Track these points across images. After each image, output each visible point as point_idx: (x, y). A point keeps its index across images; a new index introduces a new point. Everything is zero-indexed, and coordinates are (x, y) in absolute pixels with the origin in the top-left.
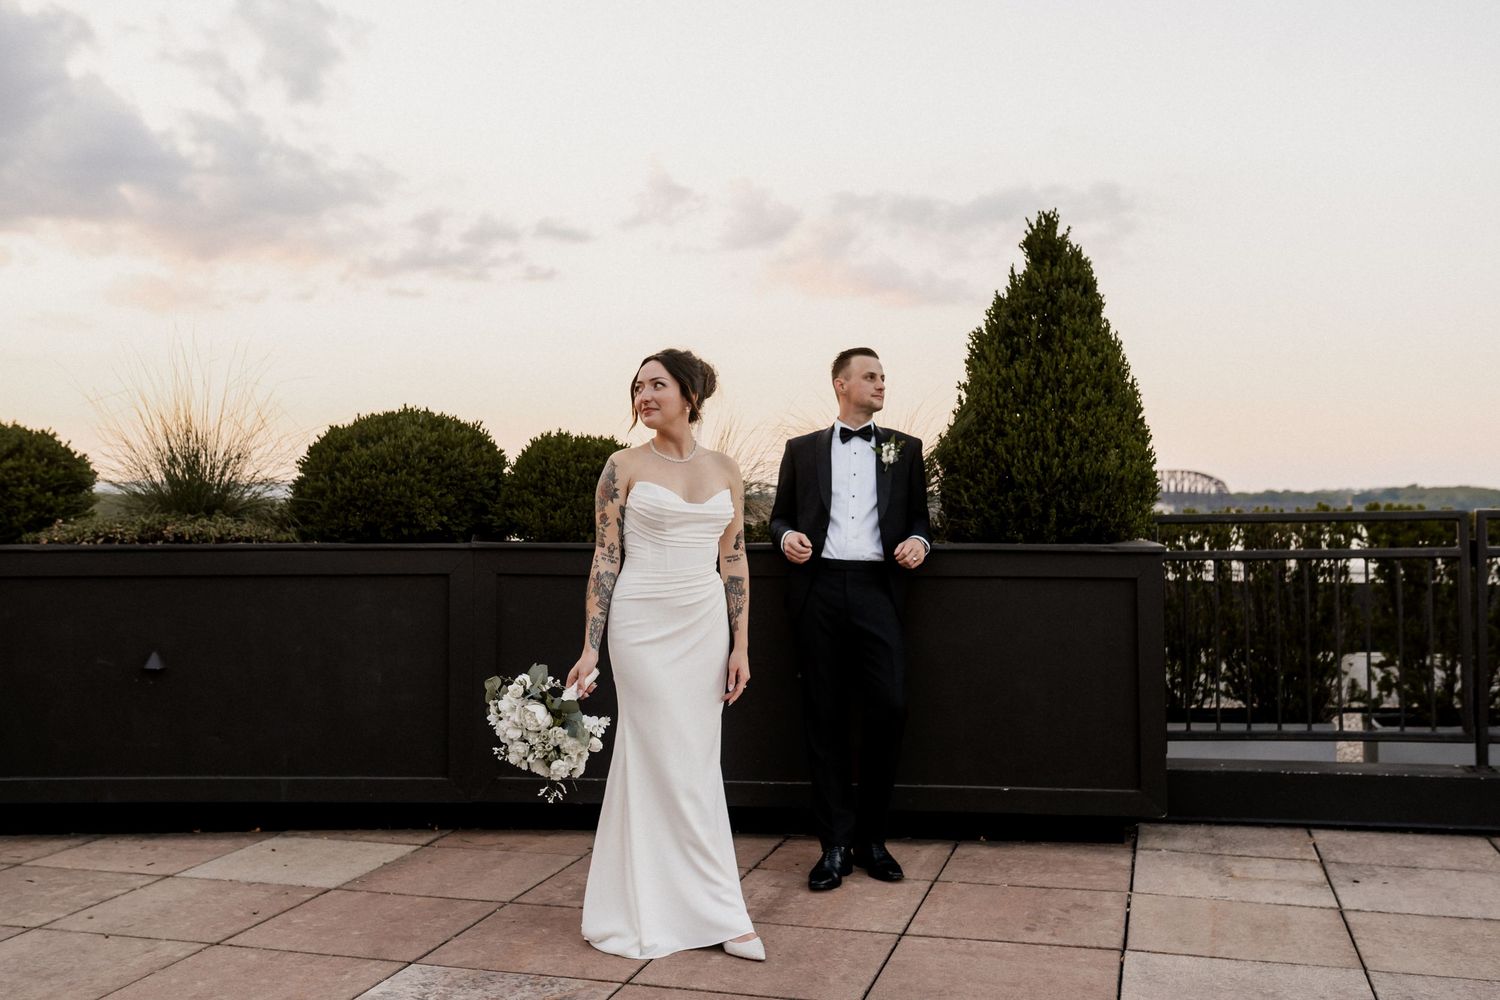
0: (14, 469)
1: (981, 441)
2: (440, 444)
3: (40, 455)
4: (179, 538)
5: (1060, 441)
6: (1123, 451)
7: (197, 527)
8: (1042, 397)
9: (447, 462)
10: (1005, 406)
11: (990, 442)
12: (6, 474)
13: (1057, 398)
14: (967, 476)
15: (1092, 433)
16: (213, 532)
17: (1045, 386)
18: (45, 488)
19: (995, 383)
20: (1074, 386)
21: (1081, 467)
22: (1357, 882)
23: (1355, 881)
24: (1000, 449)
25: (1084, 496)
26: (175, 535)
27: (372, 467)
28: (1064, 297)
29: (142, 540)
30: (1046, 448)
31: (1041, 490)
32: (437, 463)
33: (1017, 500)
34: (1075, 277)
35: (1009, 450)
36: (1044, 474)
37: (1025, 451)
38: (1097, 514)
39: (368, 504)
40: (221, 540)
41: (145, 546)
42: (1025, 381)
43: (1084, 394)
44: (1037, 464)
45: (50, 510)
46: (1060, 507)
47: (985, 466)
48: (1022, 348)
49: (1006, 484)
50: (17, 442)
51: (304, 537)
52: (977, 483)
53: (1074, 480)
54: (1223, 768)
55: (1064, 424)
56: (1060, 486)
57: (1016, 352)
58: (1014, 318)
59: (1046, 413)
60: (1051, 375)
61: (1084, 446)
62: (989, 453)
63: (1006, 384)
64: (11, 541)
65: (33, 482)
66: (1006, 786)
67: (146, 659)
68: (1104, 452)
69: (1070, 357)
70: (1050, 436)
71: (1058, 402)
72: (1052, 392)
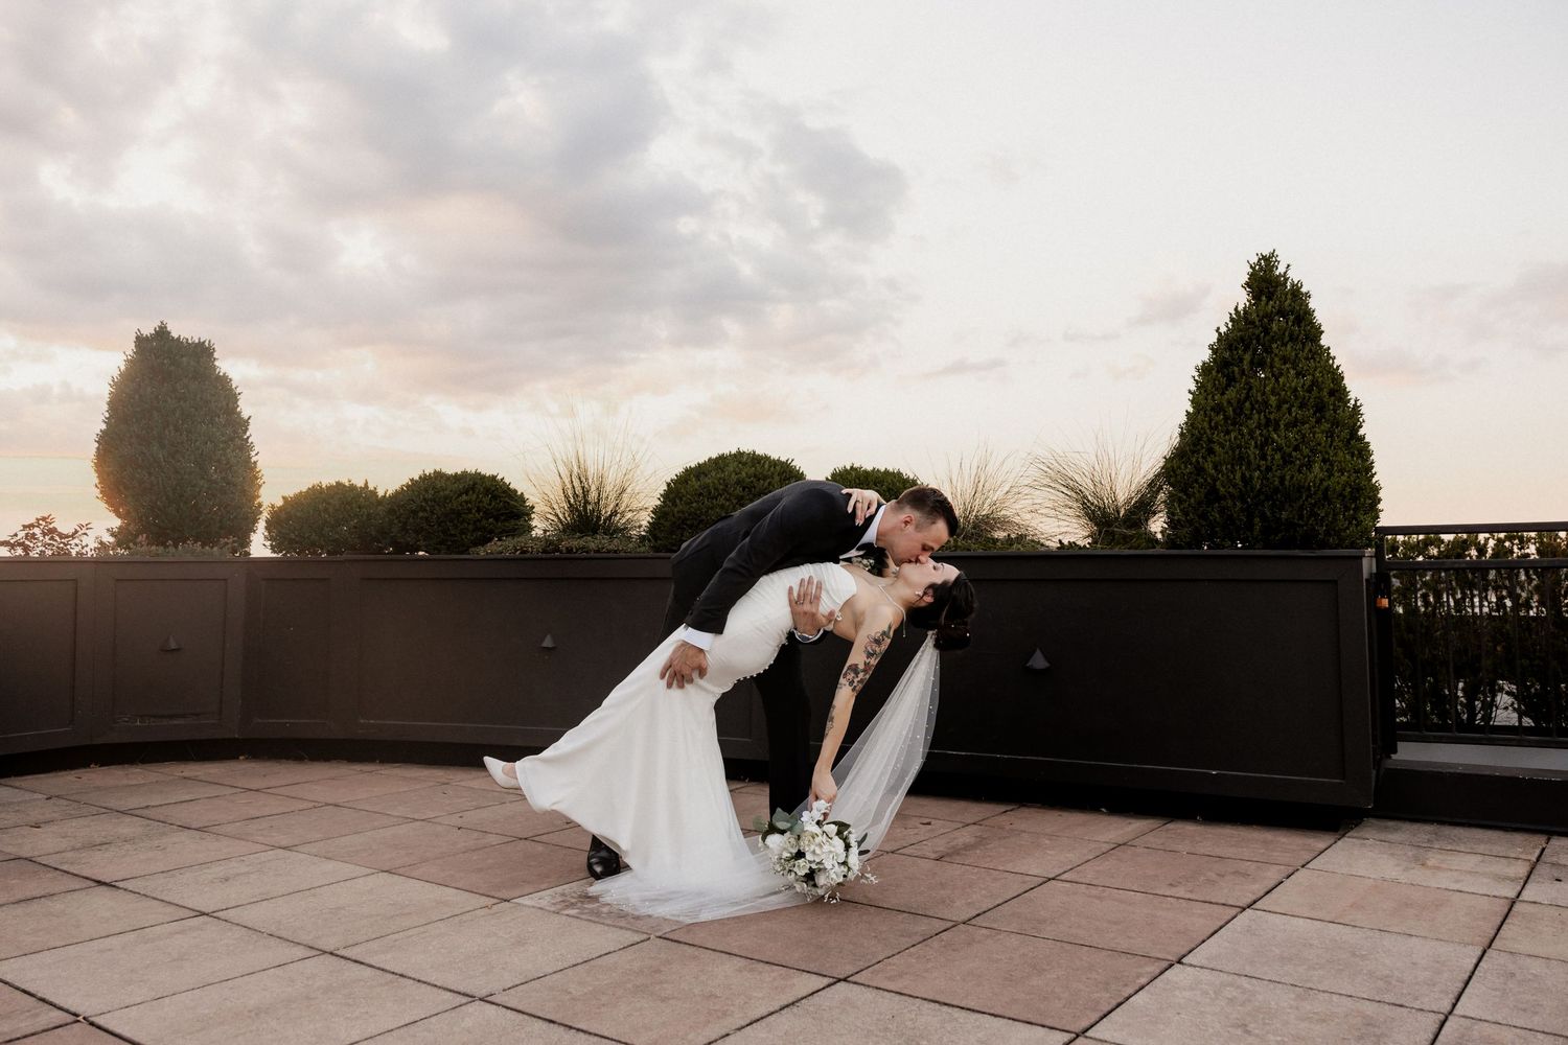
0: (467, 502)
1: (1194, 460)
2: (755, 476)
3: (487, 491)
4: (569, 550)
5: (1263, 457)
6: (1332, 465)
7: (582, 542)
8: (1249, 418)
9: (757, 490)
10: (1216, 428)
11: (1200, 460)
12: (461, 505)
13: (1262, 417)
14: (1181, 491)
15: (1296, 448)
16: (592, 546)
17: (1253, 408)
18: (487, 514)
19: (1209, 408)
20: (1279, 407)
21: (1282, 479)
22: (1560, 880)
23: (1557, 880)
24: (1209, 467)
25: (1287, 506)
26: (567, 548)
27: (701, 494)
28: (1274, 327)
29: (544, 551)
30: (1249, 463)
31: (1244, 501)
32: (750, 491)
33: (1222, 511)
34: (1288, 309)
35: (1215, 467)
36: (1245, 486)
37: (1229, 466)
38: (1301, 522)
39: (696, 523)
40: (598, 551)
41: (549, 556)
42: (1235, 405)
43: (1290, 414)
44: (1238, 476)
45: (491, 532)
46: (1263, 516)
47: (1196, 481)
48: (1237, 376)
49: (1213, 495)
50: (471, 483)
51: (656, 549)
52: (1189, 496)
53: (1276, 490)
54: (1460, 770)
55: (1267, 441)
56: (1262, 497)
57: (1231, 380)
58: (1231, 350)
59: (1251, 432)
60: (1259, 399)
61: (1287, 460)
62: (1200, 470)
63: (1218, 409)
64: (462, 553)
65: (478, 511)
66: (1214, 770)
67: (542, 640)
68: (1309, 466)
69: (1277, 380)
70: (1253, 452)
71: (1263, 421)
72: (1259, 413)
